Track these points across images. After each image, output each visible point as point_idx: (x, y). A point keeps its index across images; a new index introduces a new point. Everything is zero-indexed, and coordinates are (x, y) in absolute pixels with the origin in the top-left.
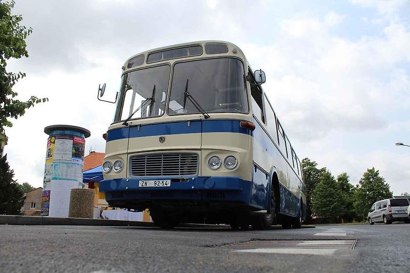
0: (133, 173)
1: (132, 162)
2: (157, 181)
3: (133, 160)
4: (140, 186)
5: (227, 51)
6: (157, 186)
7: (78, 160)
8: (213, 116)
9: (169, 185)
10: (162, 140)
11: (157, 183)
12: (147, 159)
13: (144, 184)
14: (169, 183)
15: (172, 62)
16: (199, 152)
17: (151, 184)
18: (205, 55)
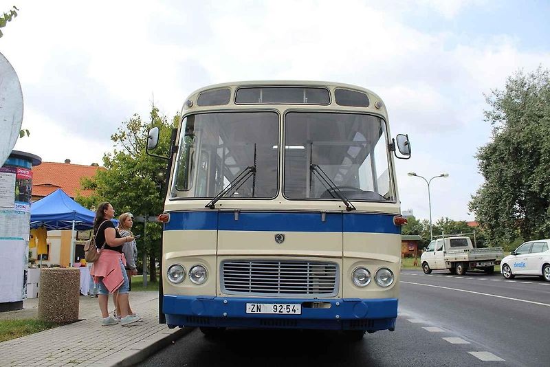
0: (226, 287)
1: (225, 269)
2: (278, 305)
3: (225, 265)
4: (248, 311)
5: (366, 104)
6: (278, 312)
7: (24, 205)
8: (360, 207)
9: (298, 312)
10: (279, 239)
11: (279, 309)
12: (253, 266)
13: (255, 309)
14: (298, 310)
15: (282, 108)
16: (339, 261)
17: (268, 309)
18: (334, 106)
